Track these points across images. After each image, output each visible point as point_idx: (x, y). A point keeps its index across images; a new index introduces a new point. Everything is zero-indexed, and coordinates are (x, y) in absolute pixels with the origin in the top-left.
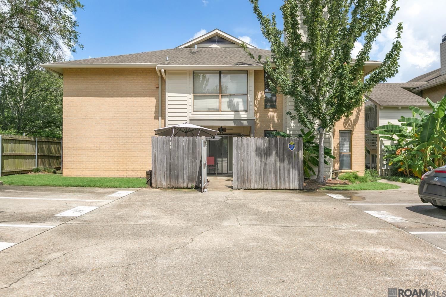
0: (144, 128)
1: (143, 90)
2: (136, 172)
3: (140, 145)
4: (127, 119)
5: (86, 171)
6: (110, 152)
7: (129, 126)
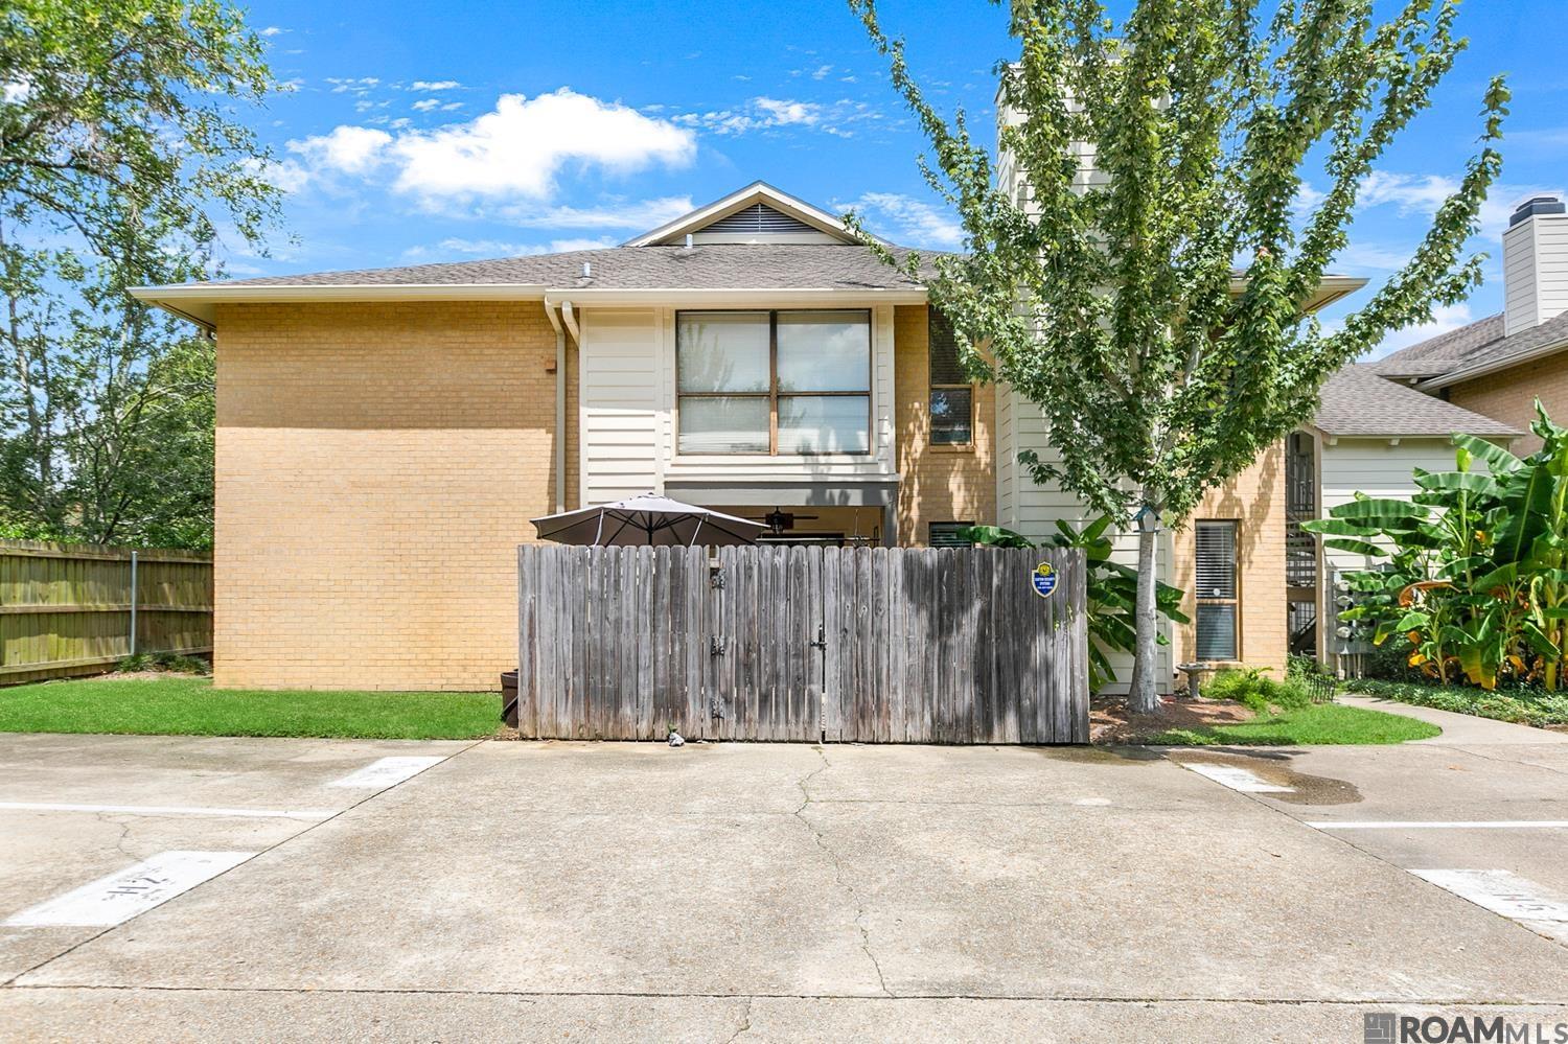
0: (504, 515)
1: (501, 382)
2: (476, 669)
3: (488, 576)
4: (443, 484)
5: (299, 669)
6: (384, 601)
7: (452, 509)
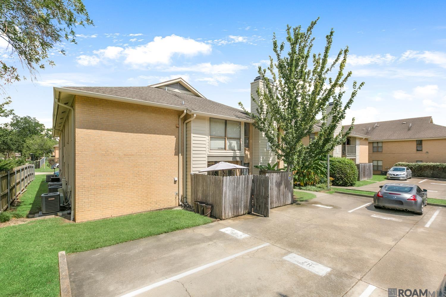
1: (165, 129)
2: (159, 203)
3: (162, 179)
4: (151, 155)
5: (107, 211)
6: (134, 188)
7: (153, 162)
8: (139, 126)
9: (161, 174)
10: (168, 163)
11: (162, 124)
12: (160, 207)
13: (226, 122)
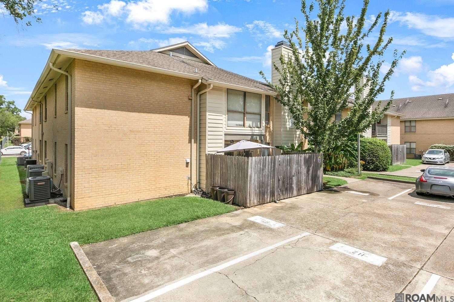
1: (176, 101)
4: (160, 131)
6: (141, 170)
7: (162, 140)
8: (146, 97)
9: (172, 155)
10: (179, 141)
11: (173, 95)
12: (169, 193)
13: (245, 94)
